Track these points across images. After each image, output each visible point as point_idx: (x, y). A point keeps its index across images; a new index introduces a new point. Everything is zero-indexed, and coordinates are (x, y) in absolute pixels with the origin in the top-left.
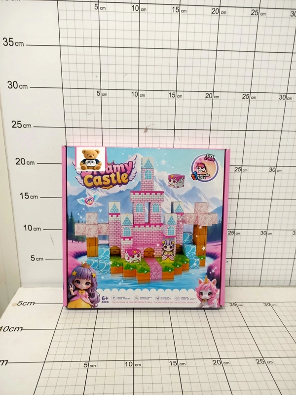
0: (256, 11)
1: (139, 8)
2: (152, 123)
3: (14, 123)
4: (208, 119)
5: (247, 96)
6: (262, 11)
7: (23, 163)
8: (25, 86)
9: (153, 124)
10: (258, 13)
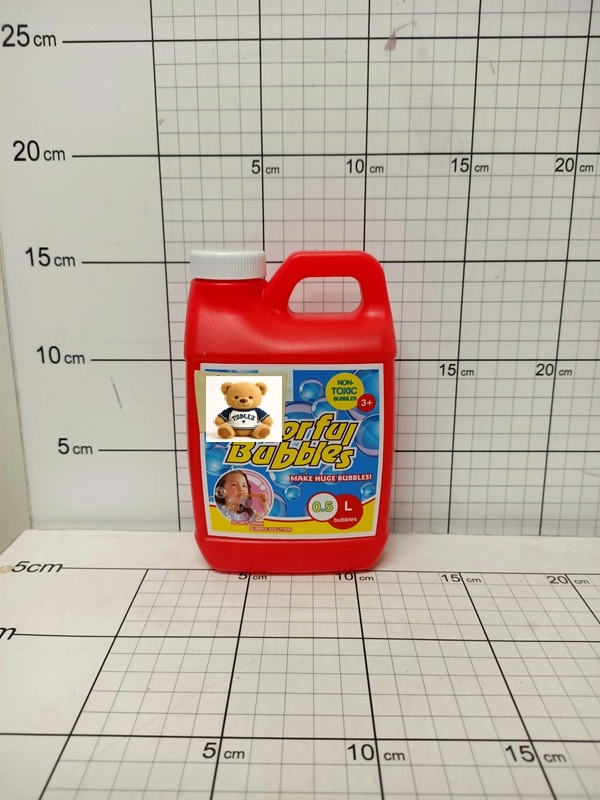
2: (409, 19)
3: (8, 31)
7: (34, 156)
9: (414, 23)
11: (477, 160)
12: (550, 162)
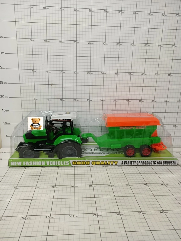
0: (90, 43)
1: (47, 41)
2: (53, 82)
4: (75, 81)
5: (89, 73)
6: (92, 42)
7: (3, 97)
8: (4, 68)
10: (91, 43)
11: (63, 99)
12: (73, 100)
